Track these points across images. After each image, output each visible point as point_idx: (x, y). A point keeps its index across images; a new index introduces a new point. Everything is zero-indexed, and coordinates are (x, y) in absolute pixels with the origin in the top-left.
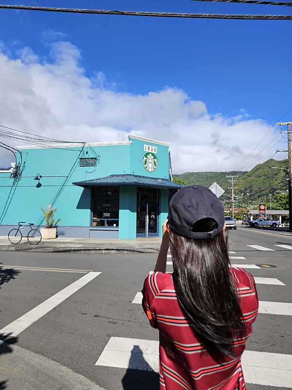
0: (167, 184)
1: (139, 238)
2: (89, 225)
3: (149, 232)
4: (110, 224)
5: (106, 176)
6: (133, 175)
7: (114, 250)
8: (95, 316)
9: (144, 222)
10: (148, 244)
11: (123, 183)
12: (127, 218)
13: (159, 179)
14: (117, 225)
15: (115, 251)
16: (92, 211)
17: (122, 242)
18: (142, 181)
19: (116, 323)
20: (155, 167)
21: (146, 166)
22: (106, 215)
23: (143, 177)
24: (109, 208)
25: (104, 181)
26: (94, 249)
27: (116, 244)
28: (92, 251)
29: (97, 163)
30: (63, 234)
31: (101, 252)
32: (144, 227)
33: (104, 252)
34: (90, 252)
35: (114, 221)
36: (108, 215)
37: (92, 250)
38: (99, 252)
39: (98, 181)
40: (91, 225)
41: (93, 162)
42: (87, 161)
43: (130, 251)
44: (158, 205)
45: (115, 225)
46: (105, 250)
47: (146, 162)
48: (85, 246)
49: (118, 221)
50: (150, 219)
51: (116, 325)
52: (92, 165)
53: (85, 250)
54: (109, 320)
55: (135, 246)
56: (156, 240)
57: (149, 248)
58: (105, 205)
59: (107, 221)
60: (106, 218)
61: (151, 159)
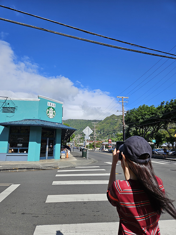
0: (61, 126)
1: (41, 160)
2: (6, 152)
3: (48, 156)
4: (22, 151)
5: (21, 120)
6: (40, 120)
8: (22, 214)
9: (45, 149)
10: (48, 164)
11: (34, 124)
12: (34, 147)
13: (56, 123)
14: (27, 152)
15: (26, 170)
16: (9, 143)
17: (30, 163)
18: (46, 124)
19: (38, 217)
20: (54, 116)
22: (19, 145)
23: (47, 121)
24: (21, 140)
25: (20, 123)
26: (11, 169)
27: (26, 165)
28: (10, 171)
29: (15, 111)
31: (16, 170)
32: (45, 153)
34: (7, 171)
35: (25, 149)
36: (21, 145)
38: (14, 170)
39: (16, 123)
40: (8, 153)
41: (12, 110)
42: (8, 109)
43: (37, 169)
44: (55, 138)
45: (25, 152)
46: (19, 169)
47: (48, 112)
48: (3, 167)
49: (28, 149)
50: (49, 147)
51: (38, 218)
52: (12, 112)
53: (4, 170)
54: (32, 215)
55: (39, 166)
56: (53, 161)
57: (49, 167)
58: (19, 139)
59: (20, 149)
60: (19, 147)
61: (51, 110)
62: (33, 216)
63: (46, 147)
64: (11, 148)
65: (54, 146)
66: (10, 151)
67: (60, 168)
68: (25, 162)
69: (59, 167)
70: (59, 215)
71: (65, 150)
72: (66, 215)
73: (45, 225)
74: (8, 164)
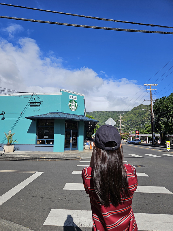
0: (83, 118)
1: (66, 151)
3: (72, 147)
4: (48, 142)
5: (46, 113)
6: (63, 113)
7: (51, 158)
8: (41, 198)
9: (69, 141)
10: (72, 155)
11: (57, 117)
12: (59, 138)
13: (78, 115)
14: (53, 143)
16: (37, 135)
17: (55, 153)
18: (68, 117)
20: (76, 108)
22: (45, 137)
23: (70, 114)
24: (47, 132)
25: (45, 116)
26: (38, 159)
27: (52, 155)
29: (41, 105)
30: (18, 149)
31: (43, 160)
32: (69, 144)
34: (36, 160)
35: (51, 141)
36: (47, 137)
38: (41, 160)
39: (41, 117)
40: (36, 144)
41: (38, 105)
42: (34, 104)
43: (61, 159)
44: (78, 131)
45: (51, 143)
46: (45, 158)
47: (70, 105)
48: (32, 157)
49: (53, 141)
50: (73, 139)
51: (54, 202)
52: (38, 107)
53: (33, 159)
55: (63, 156)
56: (76, 152)
58: (45, 131)
59: (46, 140)
60: (46, 138)
61: (73, 103)
62: (50, 201)
63: (69, 139)
64: (39, 140)
65: (77, 137)
66: (38, 142)
67: (83, 159)
68: (51, 153)
70: (73, 202)
72: (79, 202)
73: (59, 209)
74: (37, 154)
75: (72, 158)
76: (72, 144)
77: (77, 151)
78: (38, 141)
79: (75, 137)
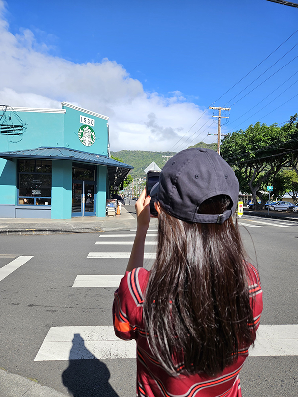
0: (106, 161)
1: (75, 218)
2: (15, 204)
3: (86, 211)
4: (41, 202)
5: (35, 148)
6: (68, 149)
7: (46, 231)
8: (29, 306)
9: (80, 200)
10: (84, 224)
11: (57, 157)
12: (61, 195)
13: (96, 155)
14: (50, 204)
15: (48, 233)
16: (18, 187)
17: (55, 222)
18: (78, 156)
19: (55, 311)
20: (92, 142)
21: (82, 139)
22: (34, 192)
23: (80, 152)
24: (39, 184)
25: (33, 154)
26: (22, 231)
27: (49, 225)
28: (21, 233)
29: (23, 131)
31: (31, 233)
32: (80, 206)
33: (34, 233)
34: (17, 233)
35: (45, 199)
36: (38, 192)
37: (20, 231)
38: (28, 233)
39: (26, 154)
40: (17, 204)
41: (18, 131)
42: (11, 129)
43: (65, 231)
44: (96, 182)
45: (46, 204)
46: (35, 231)
48: (10, 227)
49: (50, 199)
50: (87, 197)
51: (56, 313)
52: (17, 134)
53: (11, 232)
54: (47, 308)
55: (71, 226)
56: (93, 220)
57: (86, 228)
58: (34, 181)
59: (37, 199)
60: (36, 195)
61: (88, 132)
62: (47, 311)
63: (81, 197)
64: (23, 197)
65: (95, 195)
66: (22, 202)
67: (105, 232)
68: (47, 221)
69: (104, 229)
70: (92, 310)
71: (113, 202)
72: (103, 310)
74: (19, 222)
75: (86, 231)
76: (86, 206)
77: (94, 217)
78: (20, 199)
79: (90, 193)
